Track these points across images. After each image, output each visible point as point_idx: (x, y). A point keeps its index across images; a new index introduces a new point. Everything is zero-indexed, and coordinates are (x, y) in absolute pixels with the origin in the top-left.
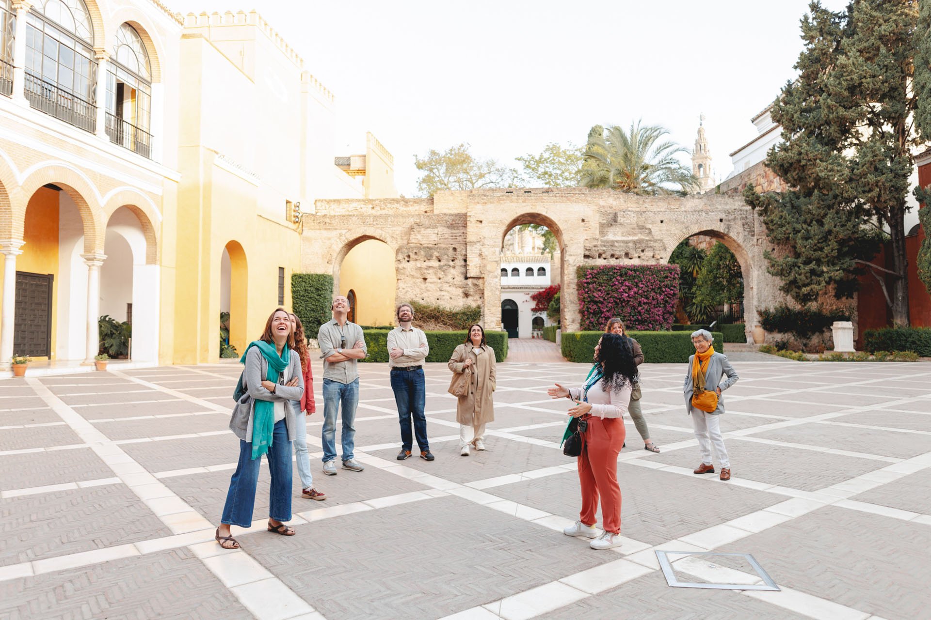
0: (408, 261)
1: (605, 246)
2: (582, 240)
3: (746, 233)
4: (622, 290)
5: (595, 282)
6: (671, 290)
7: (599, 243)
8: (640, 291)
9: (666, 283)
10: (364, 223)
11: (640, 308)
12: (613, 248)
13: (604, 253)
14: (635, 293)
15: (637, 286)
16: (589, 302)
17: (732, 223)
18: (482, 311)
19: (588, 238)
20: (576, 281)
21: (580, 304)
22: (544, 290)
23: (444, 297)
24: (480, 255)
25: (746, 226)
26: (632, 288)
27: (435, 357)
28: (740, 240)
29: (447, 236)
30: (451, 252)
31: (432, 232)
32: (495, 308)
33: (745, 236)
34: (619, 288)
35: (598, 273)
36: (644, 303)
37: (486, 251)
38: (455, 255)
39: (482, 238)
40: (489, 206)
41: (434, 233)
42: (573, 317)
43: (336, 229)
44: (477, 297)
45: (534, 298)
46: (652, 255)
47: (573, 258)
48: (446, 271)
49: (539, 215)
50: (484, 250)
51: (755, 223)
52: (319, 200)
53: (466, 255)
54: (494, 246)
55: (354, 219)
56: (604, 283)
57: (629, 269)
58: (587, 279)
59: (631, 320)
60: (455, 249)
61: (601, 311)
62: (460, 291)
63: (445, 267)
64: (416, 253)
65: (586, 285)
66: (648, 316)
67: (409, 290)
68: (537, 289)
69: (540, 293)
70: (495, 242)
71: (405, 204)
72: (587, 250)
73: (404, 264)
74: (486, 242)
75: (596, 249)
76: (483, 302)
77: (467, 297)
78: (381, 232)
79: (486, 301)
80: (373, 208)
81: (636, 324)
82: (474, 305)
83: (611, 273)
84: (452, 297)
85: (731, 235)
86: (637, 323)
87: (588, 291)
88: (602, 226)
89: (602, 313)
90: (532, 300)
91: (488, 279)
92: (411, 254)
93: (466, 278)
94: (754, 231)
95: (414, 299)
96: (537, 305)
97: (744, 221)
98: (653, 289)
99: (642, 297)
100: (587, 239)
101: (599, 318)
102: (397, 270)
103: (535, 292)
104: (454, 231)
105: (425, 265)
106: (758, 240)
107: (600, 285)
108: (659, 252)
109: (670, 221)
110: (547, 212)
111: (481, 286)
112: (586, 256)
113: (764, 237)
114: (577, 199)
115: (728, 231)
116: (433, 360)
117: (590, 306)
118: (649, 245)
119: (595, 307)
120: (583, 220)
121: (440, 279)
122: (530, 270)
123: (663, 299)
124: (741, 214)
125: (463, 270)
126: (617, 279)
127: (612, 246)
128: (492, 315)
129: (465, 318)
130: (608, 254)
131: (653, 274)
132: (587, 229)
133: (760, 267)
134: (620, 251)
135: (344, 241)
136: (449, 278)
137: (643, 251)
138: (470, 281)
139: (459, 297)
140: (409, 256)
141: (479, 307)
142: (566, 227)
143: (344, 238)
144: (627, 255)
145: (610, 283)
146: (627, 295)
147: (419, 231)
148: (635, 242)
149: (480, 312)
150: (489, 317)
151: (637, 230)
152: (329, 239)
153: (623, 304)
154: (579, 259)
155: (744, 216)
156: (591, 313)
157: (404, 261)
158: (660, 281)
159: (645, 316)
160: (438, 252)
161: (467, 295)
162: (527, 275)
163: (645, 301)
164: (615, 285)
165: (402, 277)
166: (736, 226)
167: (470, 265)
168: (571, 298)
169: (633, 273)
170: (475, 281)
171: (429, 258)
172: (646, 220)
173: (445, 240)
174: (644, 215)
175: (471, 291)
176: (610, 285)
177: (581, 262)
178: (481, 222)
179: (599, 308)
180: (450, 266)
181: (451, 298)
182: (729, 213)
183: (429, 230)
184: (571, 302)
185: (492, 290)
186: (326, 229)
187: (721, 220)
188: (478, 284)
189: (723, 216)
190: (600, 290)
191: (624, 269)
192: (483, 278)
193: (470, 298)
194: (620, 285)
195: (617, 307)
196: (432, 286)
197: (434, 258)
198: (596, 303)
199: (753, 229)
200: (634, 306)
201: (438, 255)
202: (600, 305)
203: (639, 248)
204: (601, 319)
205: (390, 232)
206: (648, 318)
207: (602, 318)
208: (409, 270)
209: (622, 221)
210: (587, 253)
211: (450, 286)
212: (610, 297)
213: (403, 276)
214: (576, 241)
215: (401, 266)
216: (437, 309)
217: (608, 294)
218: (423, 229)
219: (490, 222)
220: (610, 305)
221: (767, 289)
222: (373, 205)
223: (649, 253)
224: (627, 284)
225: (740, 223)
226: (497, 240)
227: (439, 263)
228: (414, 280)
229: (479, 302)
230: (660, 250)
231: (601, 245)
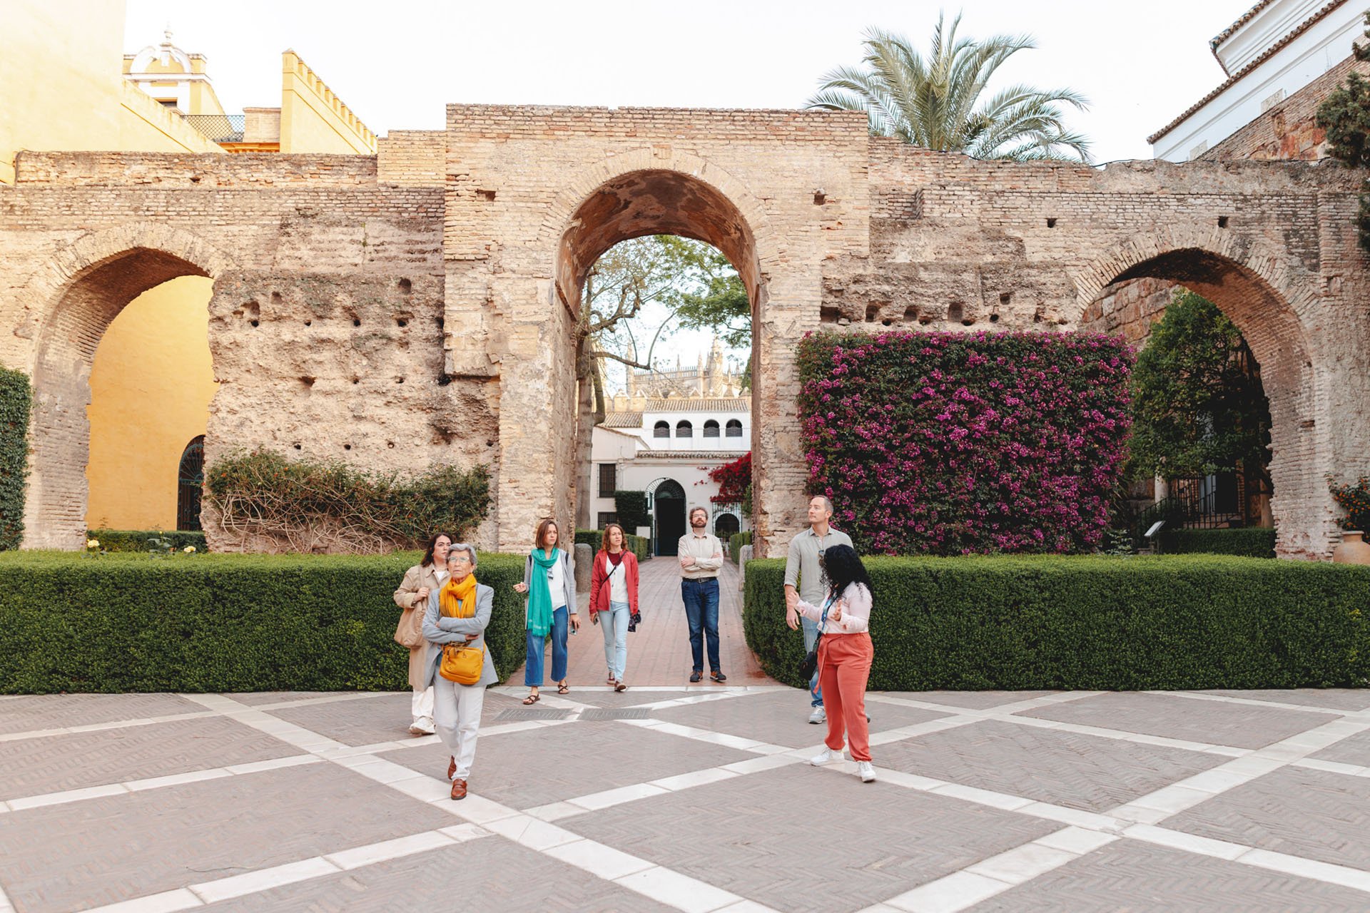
0: (255, 324)
1: (887, 280)
2: (816, 261)
3: (1296, 261)
4: (948, 415)
5: (859, 388)
6: (1109, 415)
7: (871, 270)
8: (1009, 420)
9: (1092, 392)
10: (136, 210)
11: (1006, 477)
12: (912, 288)
13: (885, 304)
14: (992, 425)
15: (998, 402)
16: (839, 454)
17: (1255, 230)
18: (491, 486)
19: (835, 253)
20: (796, 389)
21: (811, 464)
22: (736, 461)
23: (368, 441)
24: (488, 302)
25: (1294, 240)
26: (982, 410)
27: (199, 672)
28: (1277, 280)
29: (393, 251)
30: (392, 294)
31: (348, 238)
32: (533, 476)
33: (1292, 268)
34: (939, 411)
35: (871, 359)
36: (1021, 460)
37: (504, 291)
38: (407, 303)
39: (494, 247)
40: (517, 146)
41: (352, 242)
42: (789, 505)
43: (45, 228)
44: (479, 440)
45: (716, 476)
46: (1033, 312)
47: (789, 315)
48: (375, 356)
49: (681, 178)
50: (498, 286)
51: (1322, 232)
52: (30, 154)
53: (443, 305)
54: (533, 276)
55: (106, 197)
56: (890, 393)
57: (971, 346)
58: (832, 377)
59: (976, 517)
60: (406, 284)
61: (879, 486)
62: (421, 421)
63: (373, 343)
64: (276, 295)
65: (828, 397)
66: (1034, 503)
67: (252, 415)
68: (722, 458)
69: (728, 467)
70: (537, 261)
71: (294, 169)
72: (831, 291)
73: (239, 332)
74: (507, 261)
75: (861, 288)
76: (496, 458)
77: (449, 442)
78: (190, 238)
79: (504, 453)
80: (195, 180)
81: (991, 530)
82: (465, 466)
83: (913, 359)
84: (397, 440)
85: (1252, 264)
86: (996, 526)
87: (835, 420)
88: (877, 226)
89: (883, 490)
90: (712, 481)
91: (512, 379)
92: (260, 299)
93: (444, 380)
94: (1317, 255)
95: (267, 447)
96: (721, 491)
97: (1288, 226)
98: (1051, 414)
99: (1014, 439)
100: (830, 258)
101: (871, 510)
102: (216, 348)
103: (719, 464)
104: (418, 237)
105: (305, 334)
106: (1329, 279)
107: (877, 396)
108: (1055, 302)
109: (1075, 219)
110: (704, 171)
111: (491, 404)
112: (829, 314)
113: (1347, 273)
114: (802, 129)
115: (1244, 254)
116: (190, 682)
117: (844, 469)
118: (1026, 281)
119: (858, 472)
120: (819, 199)
121: (356, 381)
122: (711, 426)
123: (1081, 448)
124: (1280, 206)
125: (433, 352)
126: (932, 379)
127: (910, 280)
128: (523, 500)
129: (430, 508)
130: (900, 305)
131: (1050, 364)
132: (833, 224)
133: (1338, 359)
134: (935, 297)
135: (70, 266)
136: (386, 378)
137: (1005, 299)
138: (453, 390)
139: (417, 441)
140: (254, 306)
141: (481, 474)
142: (764, 218)
143: (72, 257)
144: (956, 309)
145: (910, 391)
146: (964, 431)
147: (305, 234)
148: (981, 271)
149: (485, 489)
150: (515, 508)
151: (982, 244)
152: (24, 258)
153: (952, 462)
154: (806, 320)
155: (1288, 210)
156: (846, 491)
157: (237, 323)
158: (1073, 387)
159: (1024, 501)
160: (351, 294)
161: (444, 434)
162: (706, 435)
163: (1025, 452)
164: (927, 397)
165: (233, 373)
166: (1267, 241)
167: (455, 334)
168: (782, 446)
169: (984, 359)
170: (471, 389)
171: (321, 311)
172: (1005, 216)
173: (387, 264)
174: (1000, 202)
175: (460, 421)
176: (907, 400)
177: (815, 324)
178: (491, 195)
179: (872, 475)
180: (390, 339)
181: (391, 444)
182: (1245, 200)
183: (337, 229)
184: (783, 459)
185: (524, 417)
186: (11, 228)
187: (1223, 222)
188: (479, 397)
189: (1229, 210)
190: (874, 416)
191: (954, 347)
192: (497, 378)
193: (457, 444)
194: (941, 399)
195: (931, 473)
196: (331, 402)
197: (338, 312)
198: (861, 457)
199: (1313, 249)
200: (986, 470)
201: (348, 302)
202: (875, 465)
203: (994, 289)
204: (877, 513)
205: (221, 238)
206: (1031, 508)
207: (882, 508)
208: (255, 351)
209: (936, 214)
210: (833, 302)
211: (388, 404)
212: (911, 439)
213: (234, 370)
214: (797, 263)
215: (225, 338)
216: (338, 479)
217: (903, 429)
218: (317, 229)
219: (521, 198)
220: (908, 463)
221: (1358, 425)
222: (194, 170)
223: (1024, 307)
224: (966, 395)
225: (1276, 229)
226: (543, 256)
227: (355, 329)
228: (270, 384)
229: (484, 459)
230: (1058, 297)
231: (877, 278)
